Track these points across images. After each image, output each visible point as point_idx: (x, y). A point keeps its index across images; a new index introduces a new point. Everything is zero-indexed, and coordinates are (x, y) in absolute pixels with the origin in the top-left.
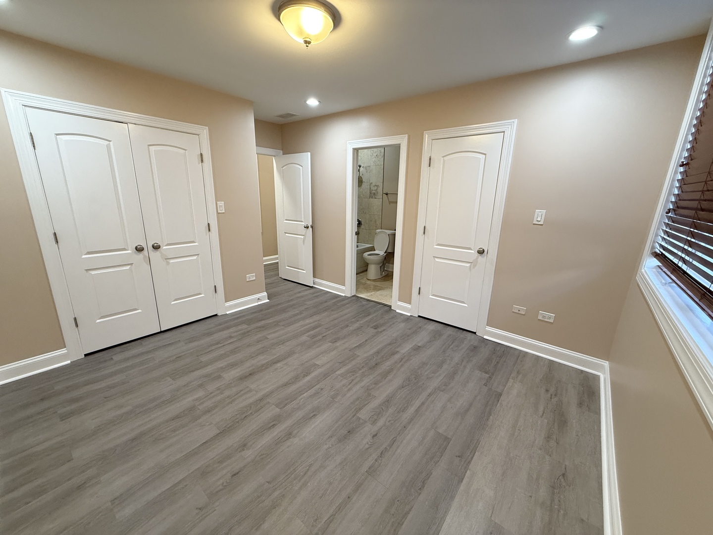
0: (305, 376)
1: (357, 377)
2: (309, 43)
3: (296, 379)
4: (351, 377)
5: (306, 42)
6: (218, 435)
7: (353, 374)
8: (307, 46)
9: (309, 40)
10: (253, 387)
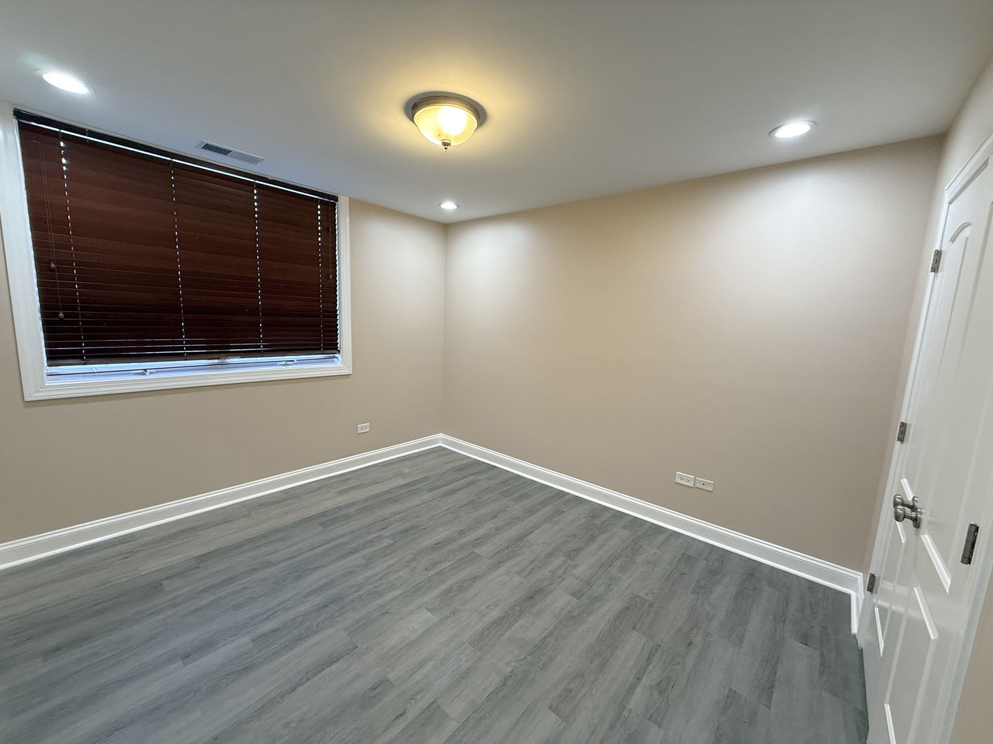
0: (449, 590)
1: (372, 584)
2: (448, 144)
3: (462, 587)
4: (380, 584)
5: (445, 144)
6: (528, 535)
7: (376, 589)
8: (446, 149)
9: (448, 142)
10: (518, 579)
